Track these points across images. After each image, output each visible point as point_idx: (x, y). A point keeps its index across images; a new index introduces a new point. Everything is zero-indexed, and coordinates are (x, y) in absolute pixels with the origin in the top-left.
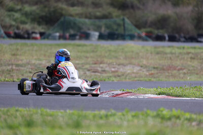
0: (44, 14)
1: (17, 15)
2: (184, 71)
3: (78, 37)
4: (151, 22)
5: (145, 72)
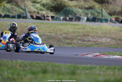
0: (54, 5)
1: (38, 5)
3: (74, 20)
4: (118, 12)
5: (114, 42)
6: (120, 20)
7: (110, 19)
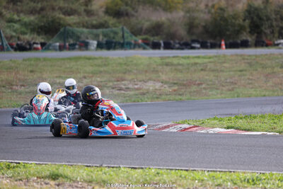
0: (43, 24)
1: (17, 26)
2: (204, 86)
3: (77, 47)
4: (146, 29)
5: (167, 89)
6: (151, 43)
7: (135, 41)
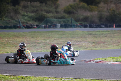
0: (37, 17)
1: (26, 18)
2: (106, 44)
3: (52, 27)
4: (81, 19)
5: (90, 45)
6: (83, 25)
7: (77, 24)
